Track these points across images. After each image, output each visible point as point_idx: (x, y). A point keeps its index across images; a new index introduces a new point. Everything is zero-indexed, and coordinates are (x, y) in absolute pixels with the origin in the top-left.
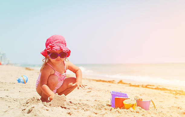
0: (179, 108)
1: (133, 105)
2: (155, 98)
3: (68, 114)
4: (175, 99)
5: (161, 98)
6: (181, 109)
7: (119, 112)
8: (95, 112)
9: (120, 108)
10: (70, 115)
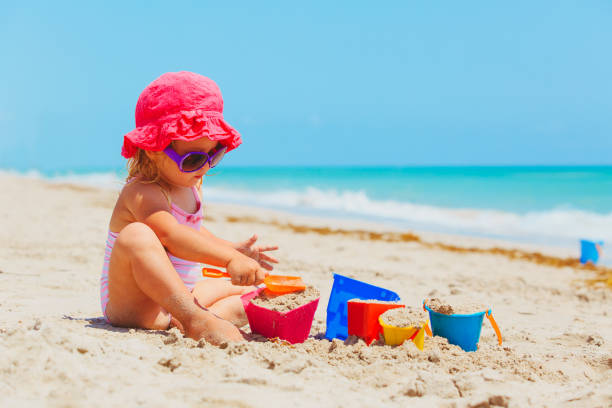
0: (590, 340)
1: (417, 332)
2: (505, 300)
3: (164, 365)
4: (576, 301)
5: (526, 298)
6: (599, 345)
7: (361, 358)
8: (271, 360)
9: (368, 342)
10: (172, 370)
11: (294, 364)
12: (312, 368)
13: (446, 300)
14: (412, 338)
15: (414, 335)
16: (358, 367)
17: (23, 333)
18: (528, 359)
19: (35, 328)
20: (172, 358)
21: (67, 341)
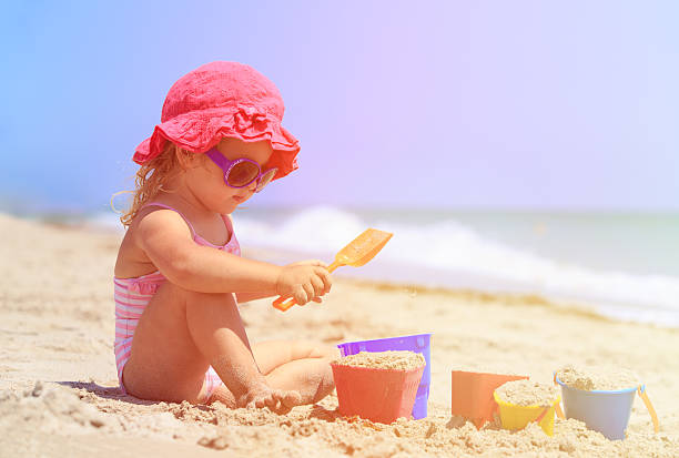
1: (545, 412)
2: (663, 380)
3: (207, 446)
8: (348, 444)
9: (479, 425)
11: (379, 449)
12: (404, 454)
13: (585, 372)
14: (538, 420)
15: (541, 415)
16: (465, 456)
17: (18, 400)
19: (34, 395)
20: (216, 436)
21: (76, 411)
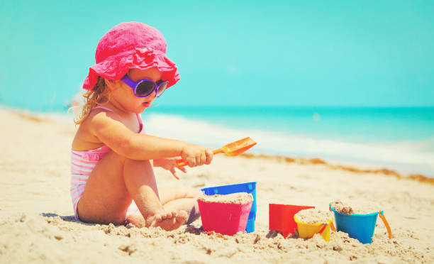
1: (324, 227)
2: (394, 208)
3: (123, 250)
5: (410, 207)
7: (279, 248)
8: (208, 248)
9: (285, 236)
10: (130, 254)
11: (226, 251)
12: (241, 253)
13: (346, 203)
14: (321, 232)
15: (322, 230)
16: (277, 254)
17: (11, 224)
18: (412, 250)
19: (21, 221)
20: (129, 244)
21: (46, 230)
